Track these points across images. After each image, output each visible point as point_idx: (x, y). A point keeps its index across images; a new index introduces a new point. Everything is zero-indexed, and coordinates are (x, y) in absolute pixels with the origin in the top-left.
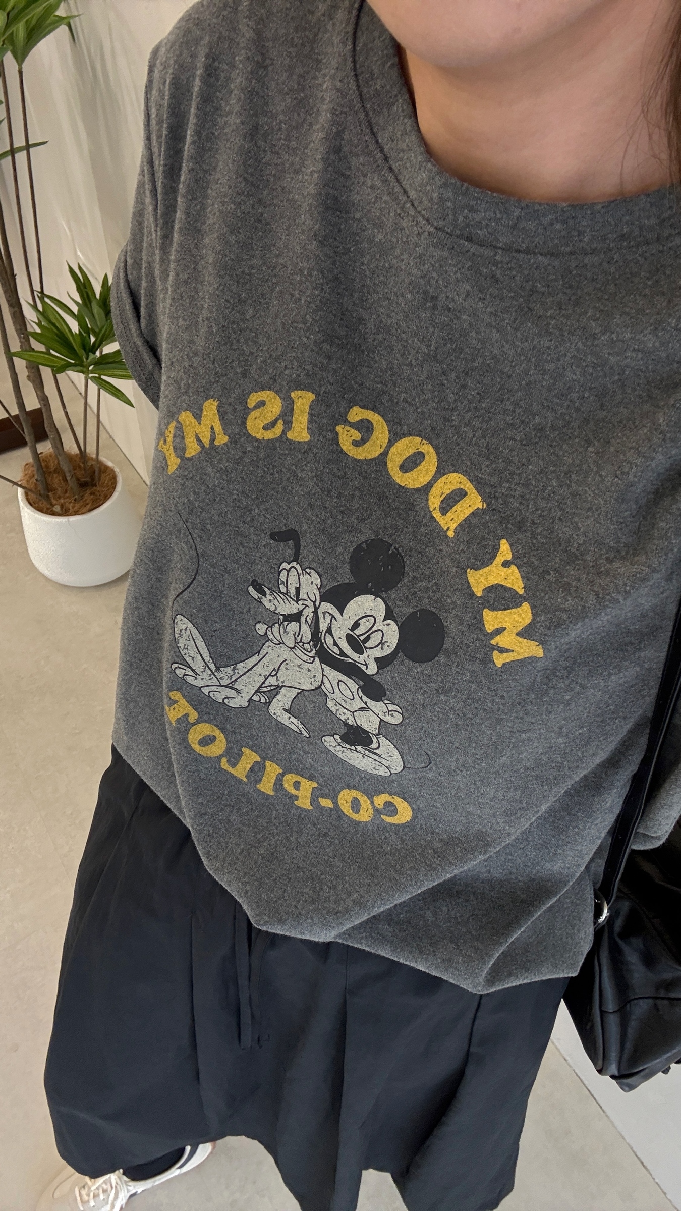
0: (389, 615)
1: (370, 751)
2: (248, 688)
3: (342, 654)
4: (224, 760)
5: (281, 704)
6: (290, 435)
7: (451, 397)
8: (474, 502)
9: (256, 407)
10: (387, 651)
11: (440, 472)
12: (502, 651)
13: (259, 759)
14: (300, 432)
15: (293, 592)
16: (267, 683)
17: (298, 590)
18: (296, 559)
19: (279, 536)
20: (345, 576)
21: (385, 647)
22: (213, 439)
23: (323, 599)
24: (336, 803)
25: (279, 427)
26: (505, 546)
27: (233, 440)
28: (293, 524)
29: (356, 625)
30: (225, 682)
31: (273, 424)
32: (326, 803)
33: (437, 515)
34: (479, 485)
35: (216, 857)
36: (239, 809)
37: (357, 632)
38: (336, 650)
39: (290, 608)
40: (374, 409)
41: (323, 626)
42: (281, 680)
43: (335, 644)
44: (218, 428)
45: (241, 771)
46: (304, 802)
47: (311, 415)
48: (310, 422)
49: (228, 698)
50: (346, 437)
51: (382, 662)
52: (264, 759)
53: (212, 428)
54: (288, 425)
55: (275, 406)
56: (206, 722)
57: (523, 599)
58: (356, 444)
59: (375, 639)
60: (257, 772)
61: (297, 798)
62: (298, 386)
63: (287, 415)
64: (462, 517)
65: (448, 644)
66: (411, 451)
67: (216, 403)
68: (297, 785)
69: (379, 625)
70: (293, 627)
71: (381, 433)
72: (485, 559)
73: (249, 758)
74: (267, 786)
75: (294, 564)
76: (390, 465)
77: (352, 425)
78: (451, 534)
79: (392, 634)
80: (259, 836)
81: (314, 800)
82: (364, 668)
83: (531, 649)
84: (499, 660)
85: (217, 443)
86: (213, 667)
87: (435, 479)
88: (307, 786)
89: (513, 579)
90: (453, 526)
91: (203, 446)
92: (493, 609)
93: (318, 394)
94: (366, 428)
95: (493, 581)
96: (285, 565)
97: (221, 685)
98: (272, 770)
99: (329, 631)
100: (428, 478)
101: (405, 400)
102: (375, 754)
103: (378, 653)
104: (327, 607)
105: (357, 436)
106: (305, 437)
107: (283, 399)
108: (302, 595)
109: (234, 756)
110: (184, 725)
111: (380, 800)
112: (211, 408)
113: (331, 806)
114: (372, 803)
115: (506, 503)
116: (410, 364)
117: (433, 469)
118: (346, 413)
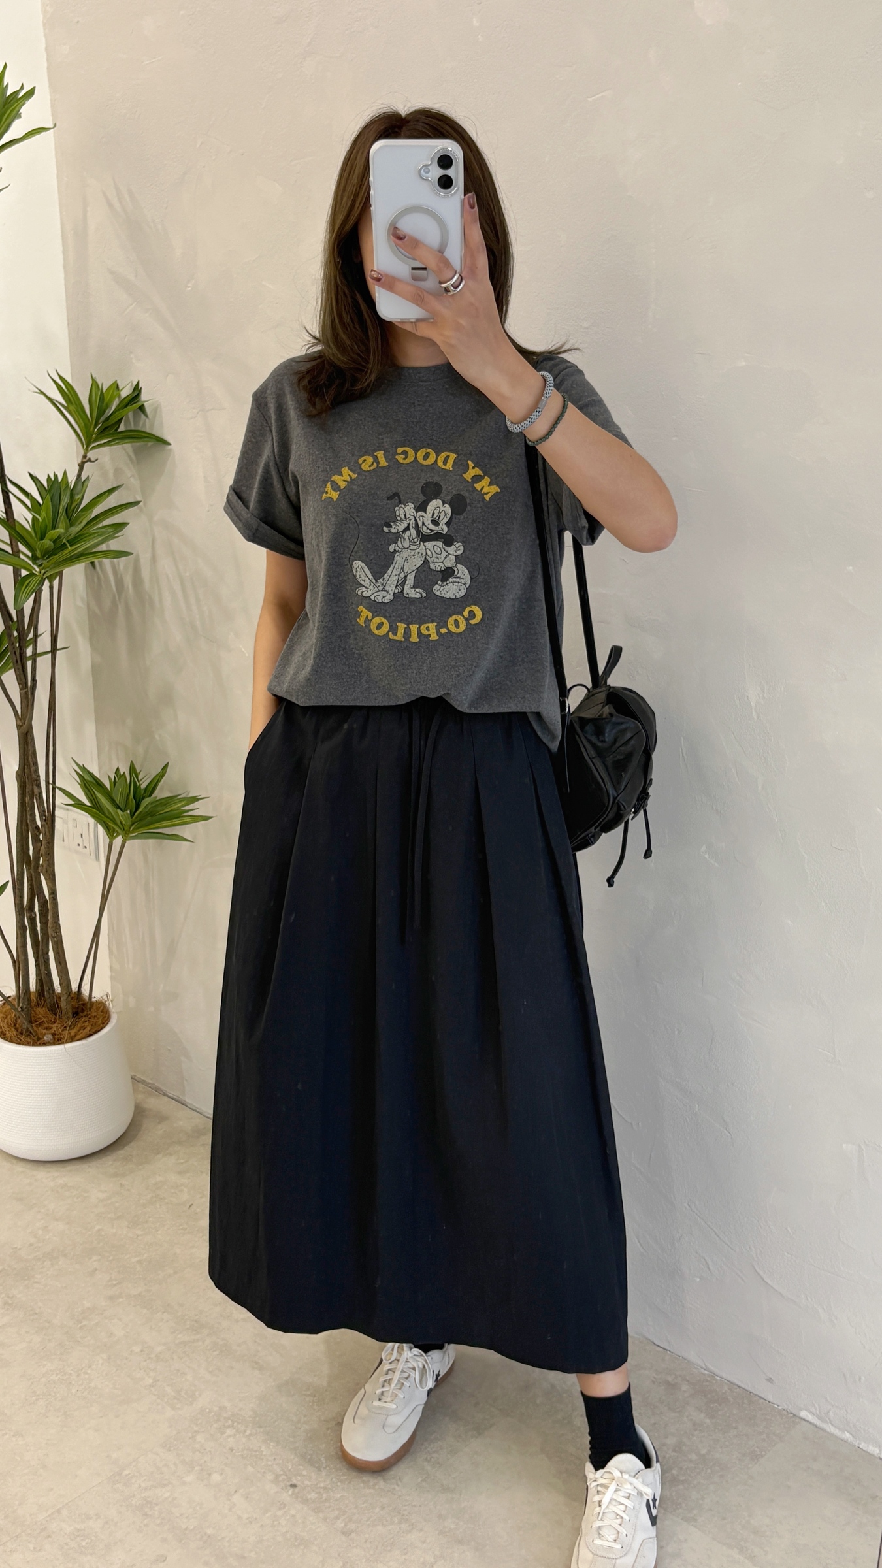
0: (444, 503)
1: (455, 578)
2: (392, 588)
3: (432, 531)
4: (391, 633)
5: (409, 586)
6: (380, 465)
7: (430, 432)
8: (453, 456)
9: (363, 462)
10: (449, 517)
11: (437, 456)
12: (487, 494)
13: (406, 626)
14: (383, 462)
15: (403, 517)
16: (400, 579)
17: (405, 515)
18: (400, 503)
19: (389, 498)
20: (422, 498)
21: (447, 516)
22: (351, 477)
23: (417, 512)
24: (448, 629)
25: (375, 465)
26: (470, 462)
27: (359, 474)
28: (394, 490)
29: (433, 514)
30: (381, 588)
31: (372, 464)
32: (444, 631)
33: (444, 467)
34: (452, 451)
35: (406, 683)
36: (405, 657)
37: (435, 517)
38: (429, 531)
39: (404, 525)
40: (405, 446)
41: (420, 524)
42: (406, 572)
43: (428, 528)
44: (351, 473)
45: (400, 636)
46: (434, 637)
47: (385, 457)
48: (386, 459)
49: (384, 597)
50: (400, 458)
51: (448, 524)
52: (408, 625)
53: (349, 475)
54: (378, 463)
55: (370, 459)
56: (376, 616)
57: (484, 476)
58: (405, 459)
59: (442, 515)
60: (407, 633)
61: (430, 635)
62: (376, 451)
63: (376, 459)
64: (452, 462)
65: (468, 501)
66: (424, 454)
67: (347, 468)
68: (428, 628)
69: (442, 509)
70: (408, 533)
71: (411, 452)
72: (466, 469)
73: (401, 627)
74: (414, 638)
75: (400, 506)
76: (419, 460)
77: (400, 454)
78: (451, 469)
79: (448, 509)
80: (420, 664)
81: (438, 633)
82: (441, 532)
83: (495, 489)
84: (487, 497)
85: (353, 478)
86: (374, 581)
87: (437, 458)
88: (432, 626)
89: (478, 472)
90: (451, 466)
91: (348, 482)
92: (476, 483)
93: (384, 451)
94: (405, 453)
95: (472, 475)
96: (397, 508)
97: (379, 591)
98: (414, 628)
99: (423, 524)
100: (435, 459)
101: (414, 439)
102: (458, 577)
103: (446, 520)
104: (420, 513)
105: (404, 456)
106: (386, 464)
107: (372, 456)
108: (408, 516)
109: (393, 629)
110: (367, 621)
111: (466, 613)
112: (345, 471)
113: (447, 631)
114: (463, 616)
115: (463, 451)
116: (412, 427)
117: (435, 456)
118: (396, 451)
